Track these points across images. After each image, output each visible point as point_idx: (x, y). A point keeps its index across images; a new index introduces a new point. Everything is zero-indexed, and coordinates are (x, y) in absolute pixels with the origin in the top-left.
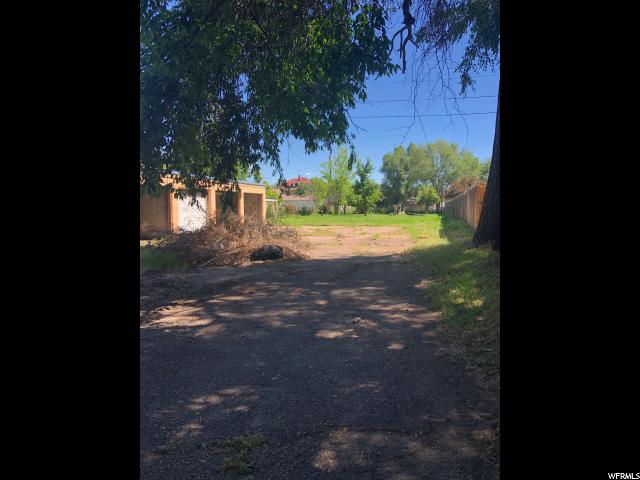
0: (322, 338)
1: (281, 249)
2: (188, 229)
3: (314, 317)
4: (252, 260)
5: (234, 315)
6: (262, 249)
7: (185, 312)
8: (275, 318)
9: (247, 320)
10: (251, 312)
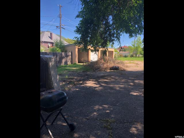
0: (132, 95)
1: (119, 67)
2: (93, 60)
3: (130, 88)
4: (110, 70)
5: (106, 85)
6: (113, 67)
7: (93, 83)
8: (117, 87)
9: (109, 87)
10: (110, 85)
